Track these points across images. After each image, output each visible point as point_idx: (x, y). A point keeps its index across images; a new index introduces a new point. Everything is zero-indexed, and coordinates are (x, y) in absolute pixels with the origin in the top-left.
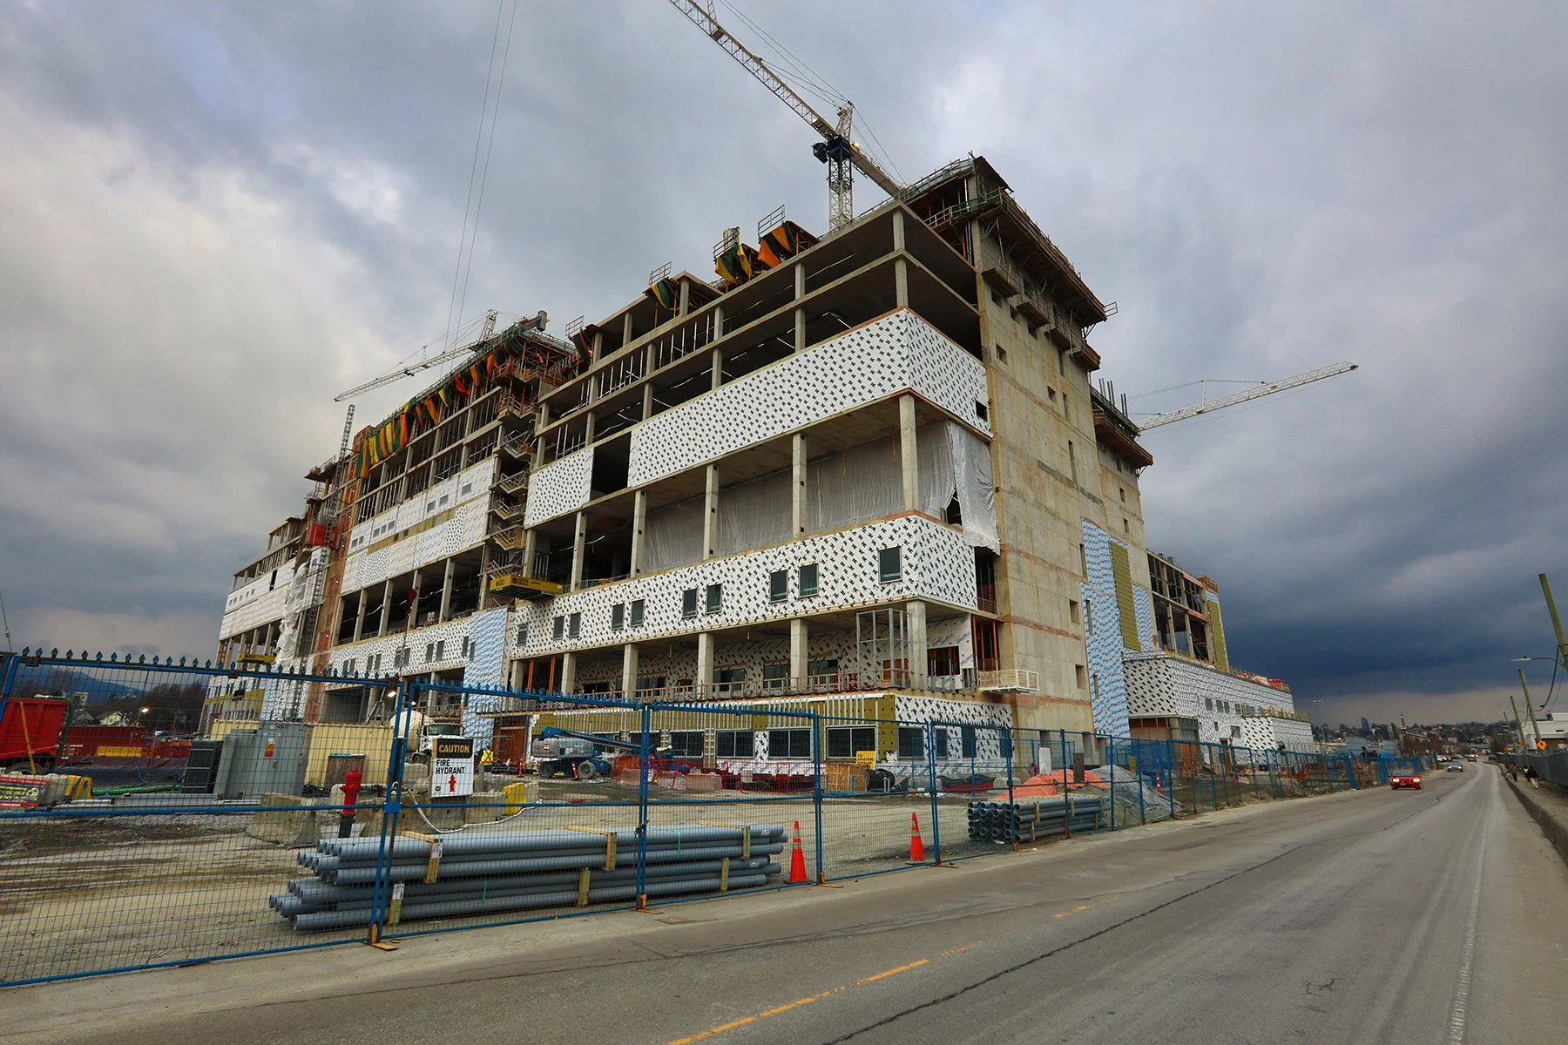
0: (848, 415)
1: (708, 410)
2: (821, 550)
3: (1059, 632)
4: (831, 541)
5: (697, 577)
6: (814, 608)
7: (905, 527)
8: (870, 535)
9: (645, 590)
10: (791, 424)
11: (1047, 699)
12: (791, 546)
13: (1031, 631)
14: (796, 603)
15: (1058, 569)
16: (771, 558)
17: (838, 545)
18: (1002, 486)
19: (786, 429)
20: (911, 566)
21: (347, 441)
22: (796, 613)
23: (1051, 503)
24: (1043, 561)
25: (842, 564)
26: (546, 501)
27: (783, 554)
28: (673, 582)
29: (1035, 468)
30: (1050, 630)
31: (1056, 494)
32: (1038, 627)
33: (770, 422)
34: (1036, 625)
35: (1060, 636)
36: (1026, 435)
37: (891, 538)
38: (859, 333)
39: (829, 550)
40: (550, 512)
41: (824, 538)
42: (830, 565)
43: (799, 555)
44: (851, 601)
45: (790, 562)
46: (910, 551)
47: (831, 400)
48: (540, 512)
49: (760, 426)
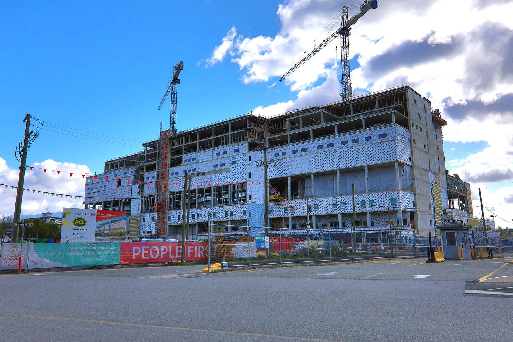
0: (381, 164)
1: (336, 155)
2: (375, 196)
3: (427, 213)
4: (377, 195)
5: (336, 200)
6: (373, 210)
7: (397, 194)
8: (388, 194)
9: (318, 202)
10: (364, 163)
11: (424, 229)
12: (366, 194)
13: (421, 213)
14: (368, 208)
15: (426, 196)
16: (360, 197)
17: (379, 196)
18: (415, 178)
19: (362, 165)
20: (399, 202)
22: (368, 211)
23: (425, 179)
24: (423, 195)
25: (381, 200)
27: (364, 196)
28: (328, 200)
30: (425, 212)
31: (426, 176)
33: (357, 162)
36: (419, 162)
37: (394, 195)
38: (383, 143)
39: (377, 197)
41: (375, 193)
42: (378, 201)
43: (368, 197)
44: (383, 209)
45: (366, 198)
46: (399, 199)
47: (376, 159)
48: (272, 175)
49: (354, 162)
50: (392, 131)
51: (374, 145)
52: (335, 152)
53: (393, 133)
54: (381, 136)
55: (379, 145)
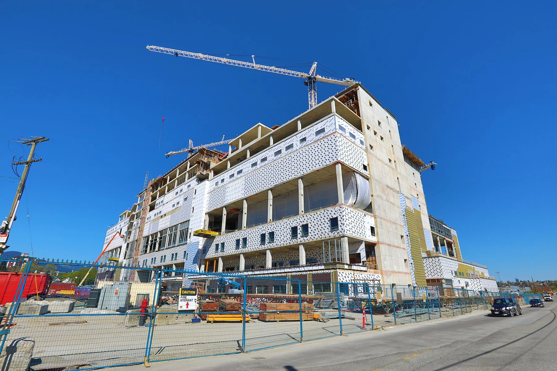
0: (318, 171)
1: (268, 170)
2: (309, 219)
3: (397, 247)
4: (313, 215)
5: (265, 229)
6: (307, 239)
7: (339, 210)
8: (327, 213)
9: (247, 234)
10: (297, 174)
11: (394, 272)
12: (299, 217)
13: (387, 247)
14: (301, 238)
15: (396, 224)
16: (292, 222)
18: (374, 194)
20: (342, 224)
22: (301, 241)
23: (392, 200)
24: (390, 221)
25: (317, 223)
26: (213, 203)
27: (296, 220)
28: (257, 231)
29: (385, 187)
30: (394, 246)
31: (394, 197)
33: (290, 174)
34: (389, 245)
35: (398, 248)
36: (381, 176)
37: (334, 214)
38: (320, 142)
39: (312, 219)
40: (214, 207)
41: (310, 214)
42: (313, 224)
43: (301, 220)
44: (321, 237)
45: (298, 223)
46: (342, 218)
47: (311, 165)
48: (211, 207)
49: (286, 175)
50: (331, 122)
51: (310, 147)
52: (267, 168)
53: (333, 125)
54: (318, 133)
55: (316, 145)
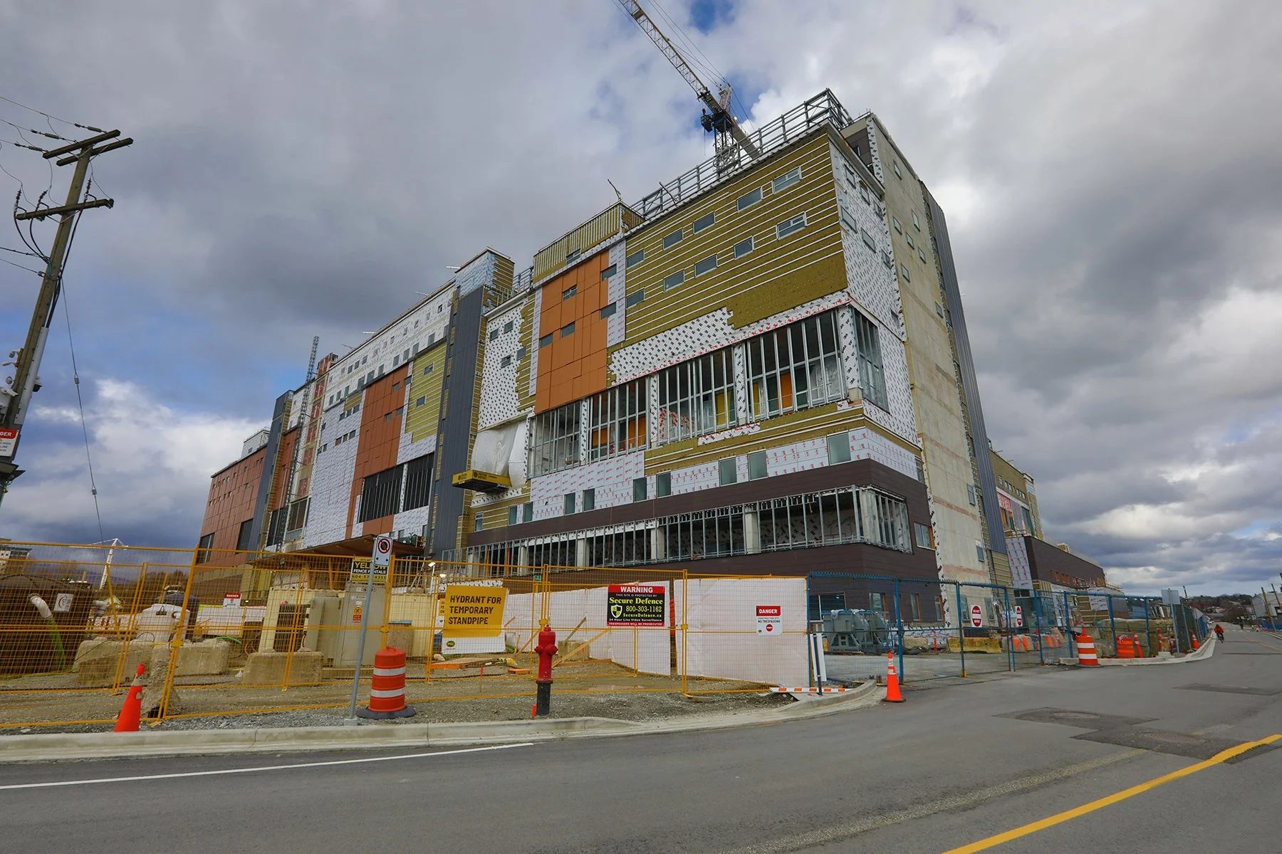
9: (595, 478)
10: (731, 331)
11: (960, 569)
13: (947, 509)
18: (916, 383)
19: (729, 336)
21: (312, 366)
23: (947, 401)
24: (947, 449)
26: (497, 407)
29: (934, 370)
30: (958, 509)
31: (949, 393)
32: (949, 506)
34: (948, 504)
35: (963, 513)
40: (501, 417)
48: (492, 417)
49: (701, 335)
